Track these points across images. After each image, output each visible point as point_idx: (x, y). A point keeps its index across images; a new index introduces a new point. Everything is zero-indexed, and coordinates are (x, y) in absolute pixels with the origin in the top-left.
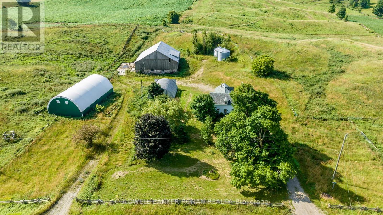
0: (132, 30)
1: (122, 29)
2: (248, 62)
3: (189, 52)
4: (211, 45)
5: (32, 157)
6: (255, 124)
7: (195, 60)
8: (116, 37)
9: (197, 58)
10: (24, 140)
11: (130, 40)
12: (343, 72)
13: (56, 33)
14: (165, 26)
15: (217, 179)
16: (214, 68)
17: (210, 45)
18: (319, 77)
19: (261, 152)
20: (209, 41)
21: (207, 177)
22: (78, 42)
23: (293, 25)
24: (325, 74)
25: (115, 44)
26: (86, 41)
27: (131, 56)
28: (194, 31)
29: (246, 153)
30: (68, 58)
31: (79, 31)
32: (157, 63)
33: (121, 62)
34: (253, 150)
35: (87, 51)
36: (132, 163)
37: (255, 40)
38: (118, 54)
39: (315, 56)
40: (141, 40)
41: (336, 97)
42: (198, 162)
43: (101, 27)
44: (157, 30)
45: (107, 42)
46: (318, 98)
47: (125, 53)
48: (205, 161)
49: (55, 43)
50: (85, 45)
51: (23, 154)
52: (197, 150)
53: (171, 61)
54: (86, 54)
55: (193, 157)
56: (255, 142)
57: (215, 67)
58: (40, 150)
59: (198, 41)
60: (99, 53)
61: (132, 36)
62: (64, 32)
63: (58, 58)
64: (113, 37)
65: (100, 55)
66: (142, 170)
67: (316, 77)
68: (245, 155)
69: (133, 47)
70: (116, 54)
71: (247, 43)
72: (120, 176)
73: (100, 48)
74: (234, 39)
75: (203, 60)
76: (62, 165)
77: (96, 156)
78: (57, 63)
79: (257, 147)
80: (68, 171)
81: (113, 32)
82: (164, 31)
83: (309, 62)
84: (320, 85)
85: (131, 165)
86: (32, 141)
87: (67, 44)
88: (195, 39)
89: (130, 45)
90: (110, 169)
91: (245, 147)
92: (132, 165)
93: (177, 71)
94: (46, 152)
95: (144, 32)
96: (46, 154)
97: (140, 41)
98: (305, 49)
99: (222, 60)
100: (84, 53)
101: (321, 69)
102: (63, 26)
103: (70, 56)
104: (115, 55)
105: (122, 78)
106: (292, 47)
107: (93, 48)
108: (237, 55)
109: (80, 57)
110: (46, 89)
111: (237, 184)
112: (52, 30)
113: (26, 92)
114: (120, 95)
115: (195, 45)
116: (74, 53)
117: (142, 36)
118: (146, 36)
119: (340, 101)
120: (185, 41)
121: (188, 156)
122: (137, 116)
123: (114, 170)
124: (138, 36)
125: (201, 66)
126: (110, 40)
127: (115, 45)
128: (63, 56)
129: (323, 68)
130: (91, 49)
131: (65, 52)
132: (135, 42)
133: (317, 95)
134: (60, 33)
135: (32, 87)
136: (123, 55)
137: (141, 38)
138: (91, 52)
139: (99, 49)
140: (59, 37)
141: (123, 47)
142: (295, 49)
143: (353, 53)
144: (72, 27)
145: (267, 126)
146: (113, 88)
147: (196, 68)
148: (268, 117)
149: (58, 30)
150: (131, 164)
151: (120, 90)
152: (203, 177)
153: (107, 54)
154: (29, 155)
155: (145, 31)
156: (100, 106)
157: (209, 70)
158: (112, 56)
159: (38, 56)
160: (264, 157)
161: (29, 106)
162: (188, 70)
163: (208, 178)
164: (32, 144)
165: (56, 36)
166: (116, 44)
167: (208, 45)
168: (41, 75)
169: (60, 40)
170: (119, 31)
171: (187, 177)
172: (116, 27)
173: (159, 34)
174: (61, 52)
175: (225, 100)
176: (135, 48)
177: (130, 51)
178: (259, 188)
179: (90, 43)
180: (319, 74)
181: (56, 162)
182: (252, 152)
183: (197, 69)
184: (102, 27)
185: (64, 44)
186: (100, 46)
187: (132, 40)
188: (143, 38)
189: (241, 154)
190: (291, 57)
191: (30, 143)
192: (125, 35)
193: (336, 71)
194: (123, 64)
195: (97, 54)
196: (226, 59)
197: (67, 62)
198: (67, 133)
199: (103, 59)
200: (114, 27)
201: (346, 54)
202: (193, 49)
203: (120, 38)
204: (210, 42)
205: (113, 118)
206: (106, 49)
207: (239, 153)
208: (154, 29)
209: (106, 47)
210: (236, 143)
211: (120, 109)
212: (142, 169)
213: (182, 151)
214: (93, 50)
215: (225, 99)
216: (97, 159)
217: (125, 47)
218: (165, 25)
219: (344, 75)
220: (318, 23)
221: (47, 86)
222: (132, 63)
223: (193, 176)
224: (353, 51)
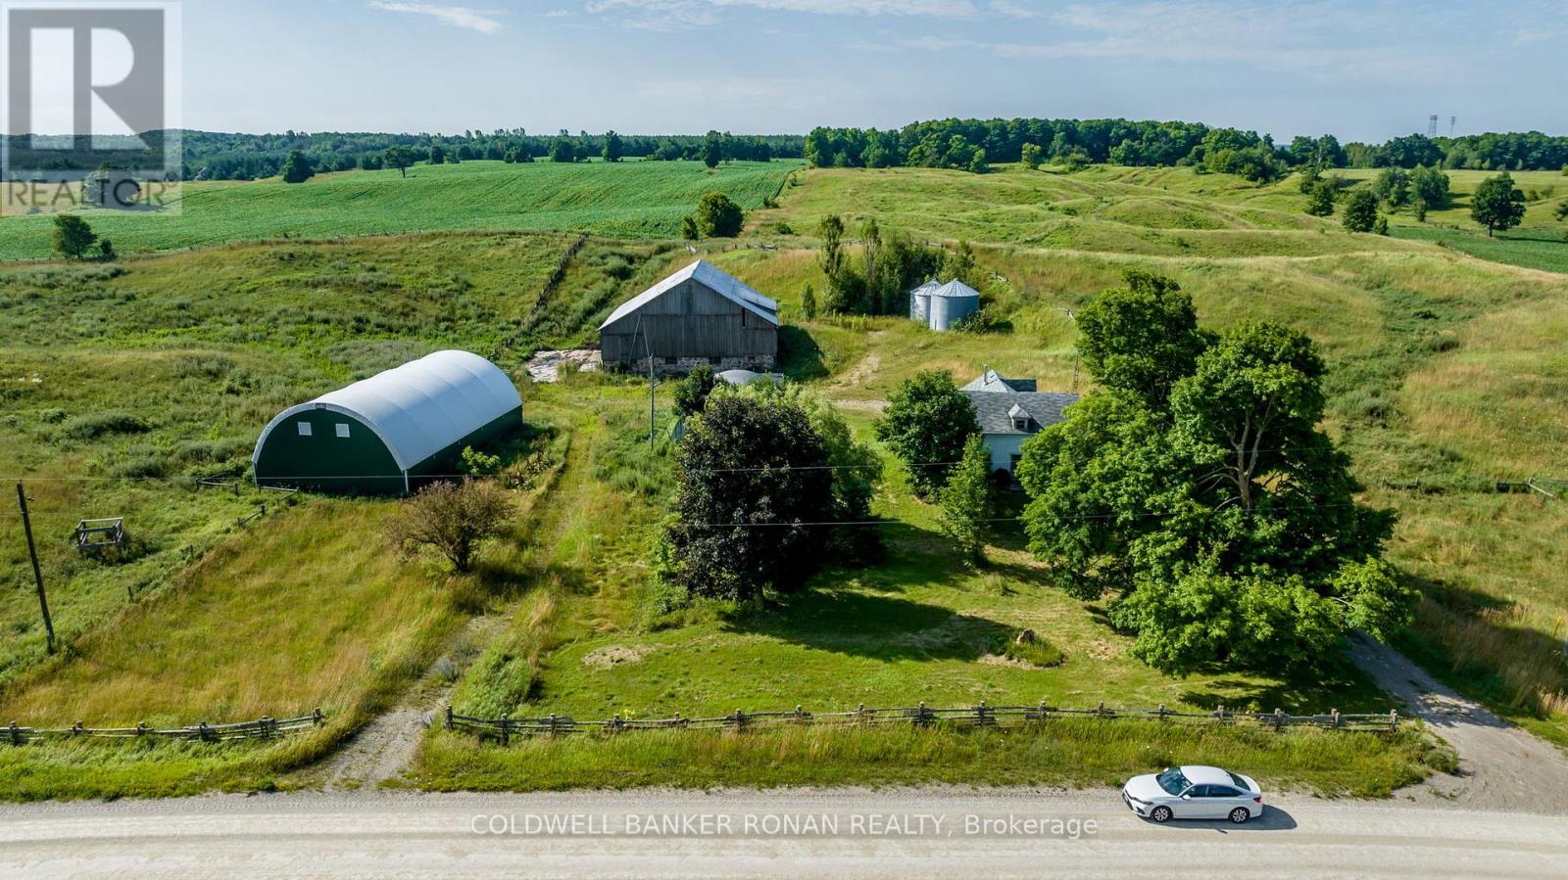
0: (566, 247)
1: (526, 246)
2: (1061, 329)
3: (814, 303)
4: (897, 279)
5: (207, 611)
6: (1219, 393)
7: (838, 329)
8: (503, 271)
9: (848, 326)
10: (163, 554)
11: (559, 278)
12: (1446, 347)
13: (252, 262)
14: (691, 239)
15: (1057, 664)
16: (921, 352)
17: (893, 279)
18: (1361, 364)
19: (1251, 526)
20: (888, 263)
21: (1011, 658)
22: (350, 285)
23: (1187, 246)
24: (1380, 354)
25: (502, 290)
26: (383, 281)
27: (569, 329)
28: (829, 221)
29: (1182, 533)
30: (312, 332)
31: (349, 255)
32: (690, 330)
33: (532, 346)
34: (1212, 516)
35: (386, 312)
36: (664, 619)
37: (1070, 259)
38: (518, 323)
39: (1321, 300)
40: (605, 280)
41: (1454, 422)
42: (952, 617)
43: (436, 242)
44: (662, 250)
45: (469, 286)
46: (1380, 429)
47: (545, 319)
48: (979, 615)
49: (254, 290)
50: (379, 293)
51: (166, 599)
52: (931, 584)
53: (750, 322)
54: (383, 320)
55: (918, 602)
56: (1220, 486)
57: (923, 348)
58: (240, 588)
59: (843, 265)
60: (438, 320)
61: (566, 264)
62: (286, 257)
63: (268, 334)
64: (488, 269)
65: (443, 325)
66: (713, 641)
67: (1346, 365)
68: (1181, 542)
69: (574, 301)
70: (508, 323)
71: (1040, 270)
72: (621, 660)
73: (440, 301)
74: (985, 262)
75: (870, 333)
76: (345, 630)
77: (496, 604)
78: (268, 348)
79: (1229, 505)
80: (382, 644)
81: (489, 255)
82: (694, 250)
83: (1306, 318)
84: (1374, 388)
85: (657, 629)
86: (200, 556)
87: (304, 291)
88: (833, 255)
89: (563, 293)
90: (571, 641)
91: (1177, 506)
92: (665, 626)
93: (772, 361)
94: (264, 592)
95: (614, 254)
96: (268, 601)
97: (601, 283)
98: (1277, 280)
99: (948, 327)
100: (375, 317)
101: (1360, 342)
102: (280, 240)
103: (320, 328)
104: (504, 324)
105: (546, 390)
106: (1224, 276)
107: (412, 303)
108: (1009, 312)
109: (359, 331)
110: (237, 414)
111: (1165, 656)
112: (235, 253)
113: (149, 424)
114: (552, 434)
115: (834, 281)
116: (334, 316)
117: (609, 267)
118: (625, 268)
119: (1472, 433)
120: (786, 274)
121: (900, 600)
122: (641, 487)
123: (584, 644)
124: (591, 265)
125: (865, 350)
126: (480, 280)
127: (502, 294)
128: (292, 328)
129: (1366, 338)
130: (405, 306)
131: (297, 314)
132: (583, 283)
133: (1369, 418)
134: (270, 261)
135: (174, 409)
136: (536, 324)
137: (604, 272)
138: (406, 315)
139: (438, 306)
140: (268, 273)
141: (536, 298)
142: (1238, 280)
143: (1468, 292)
144: (317, 243)
145: (1282, 389)
146: (520, 409)
147: (849, 357)
148: (1275, 357)
149: (263, 253)
150: (659, 623)
151: (549, 420)
152: (990, 660)
153: (473, 321)
154: (191, 603)
155: (617, 250)
156: (480, 457)
157: (902, 360)
158: (491, 328)
159: (186, 326)
160: (1265, 542)
161: (171, 460)
162: (817, 360)
163: (1015, 661)
164: (202, 566)
165: (255, 272)
166: (506, 290)
167: (886, 277)
168: (209, 372)
169: (275, 279)
170: (513, 251)
171: (919, 657)
172: (498, 240)
173: (673, 261)
174: (280, 313)
175: (1012, 413)
176: (584, 303)
177: (563, 313)
178: (1255, 687)
179: (400, 287)
180: (1356, 358)
181: (316, 623)
182: (1207, 528)
183: (853, 359)
184: (443, 240)
185: (293, 292)
186: (443, 297)
187: (569, 278)
188: (612, 273)
189: (1160, 542)
190: (1228, 307)
191: (190, 562)
192: (538, 264)
193: (1420, 345)
194: (541, 355)
195: (433, 319)
196: (965, 320)
197: (309, 343)
198: (350, 537)
199: (456, 336)
200: (491, 240)
201: (1441, 297)
202: (824, 295)
203: (521, 271)
204: (892, 268)
205: (539, 497)
206: (465, 306)
207: (1152, 537)
208: (654, 247)
209: (465, 298)
210: (1134, 494)
211: (562, 471)
212: (710, 637)
213: (864, 584)
214: (414, 310)
215: (1014, 411)
216: (501, 613)
217: (543, 301)
218: (692, 234)
219: (1457, 355)
220: (1286, 238)
221: (239, 406)
222: (577, 352)
223: (948, 657)
224: (1468, 287)
